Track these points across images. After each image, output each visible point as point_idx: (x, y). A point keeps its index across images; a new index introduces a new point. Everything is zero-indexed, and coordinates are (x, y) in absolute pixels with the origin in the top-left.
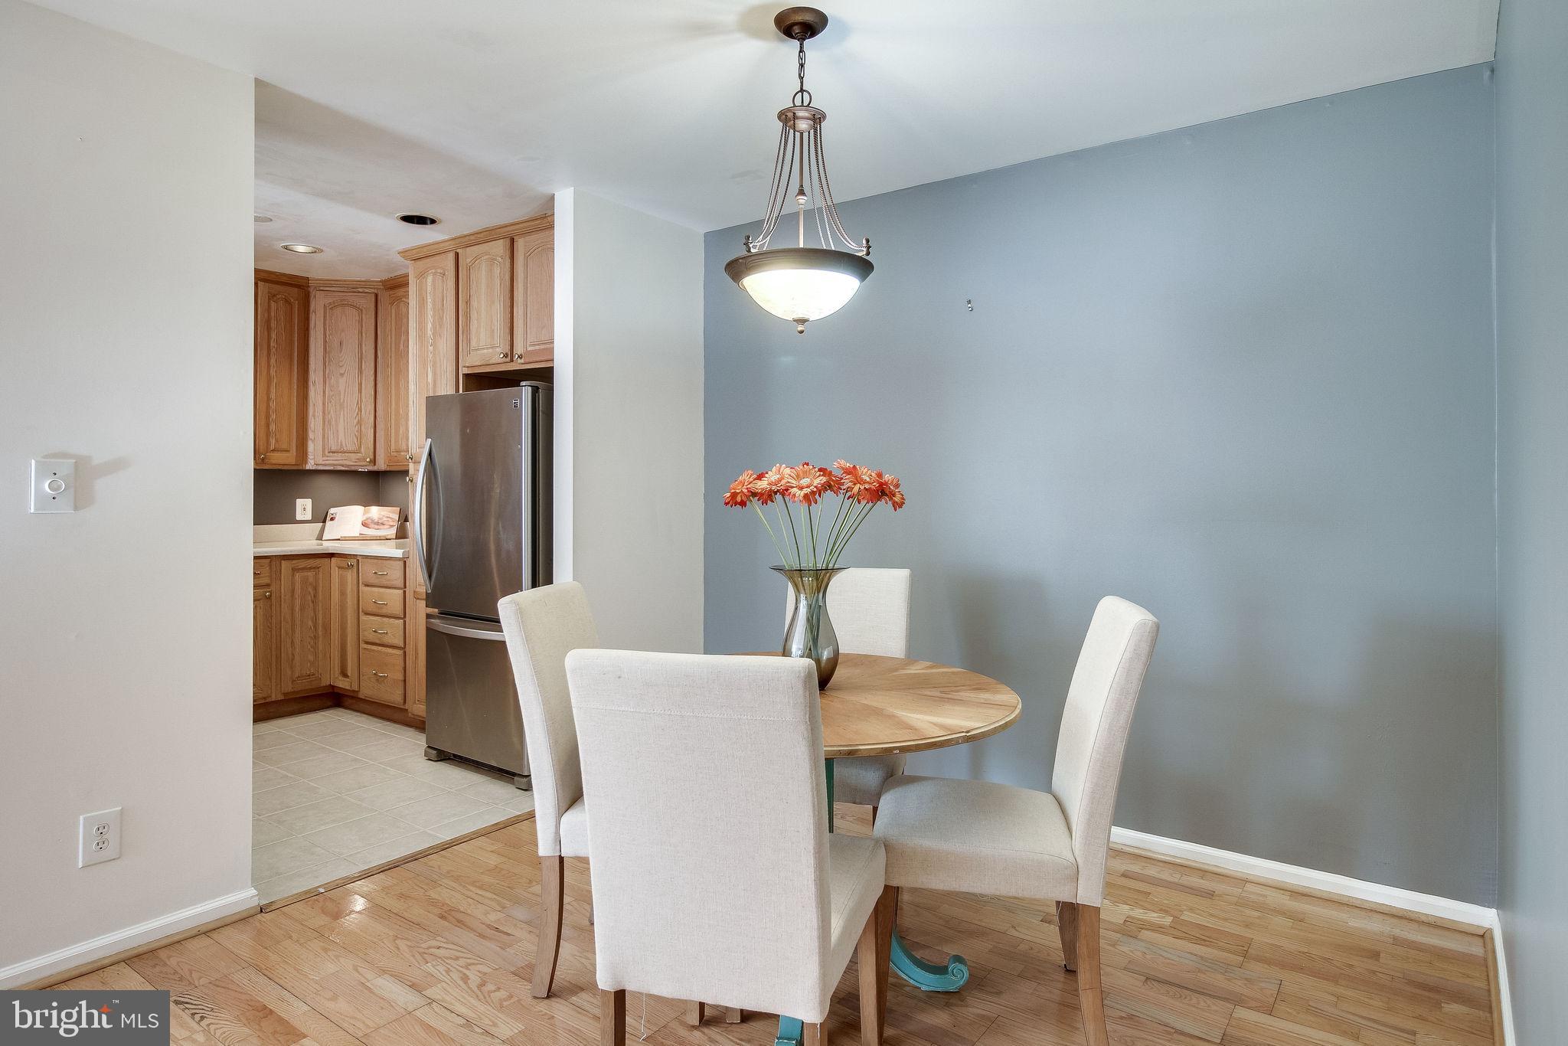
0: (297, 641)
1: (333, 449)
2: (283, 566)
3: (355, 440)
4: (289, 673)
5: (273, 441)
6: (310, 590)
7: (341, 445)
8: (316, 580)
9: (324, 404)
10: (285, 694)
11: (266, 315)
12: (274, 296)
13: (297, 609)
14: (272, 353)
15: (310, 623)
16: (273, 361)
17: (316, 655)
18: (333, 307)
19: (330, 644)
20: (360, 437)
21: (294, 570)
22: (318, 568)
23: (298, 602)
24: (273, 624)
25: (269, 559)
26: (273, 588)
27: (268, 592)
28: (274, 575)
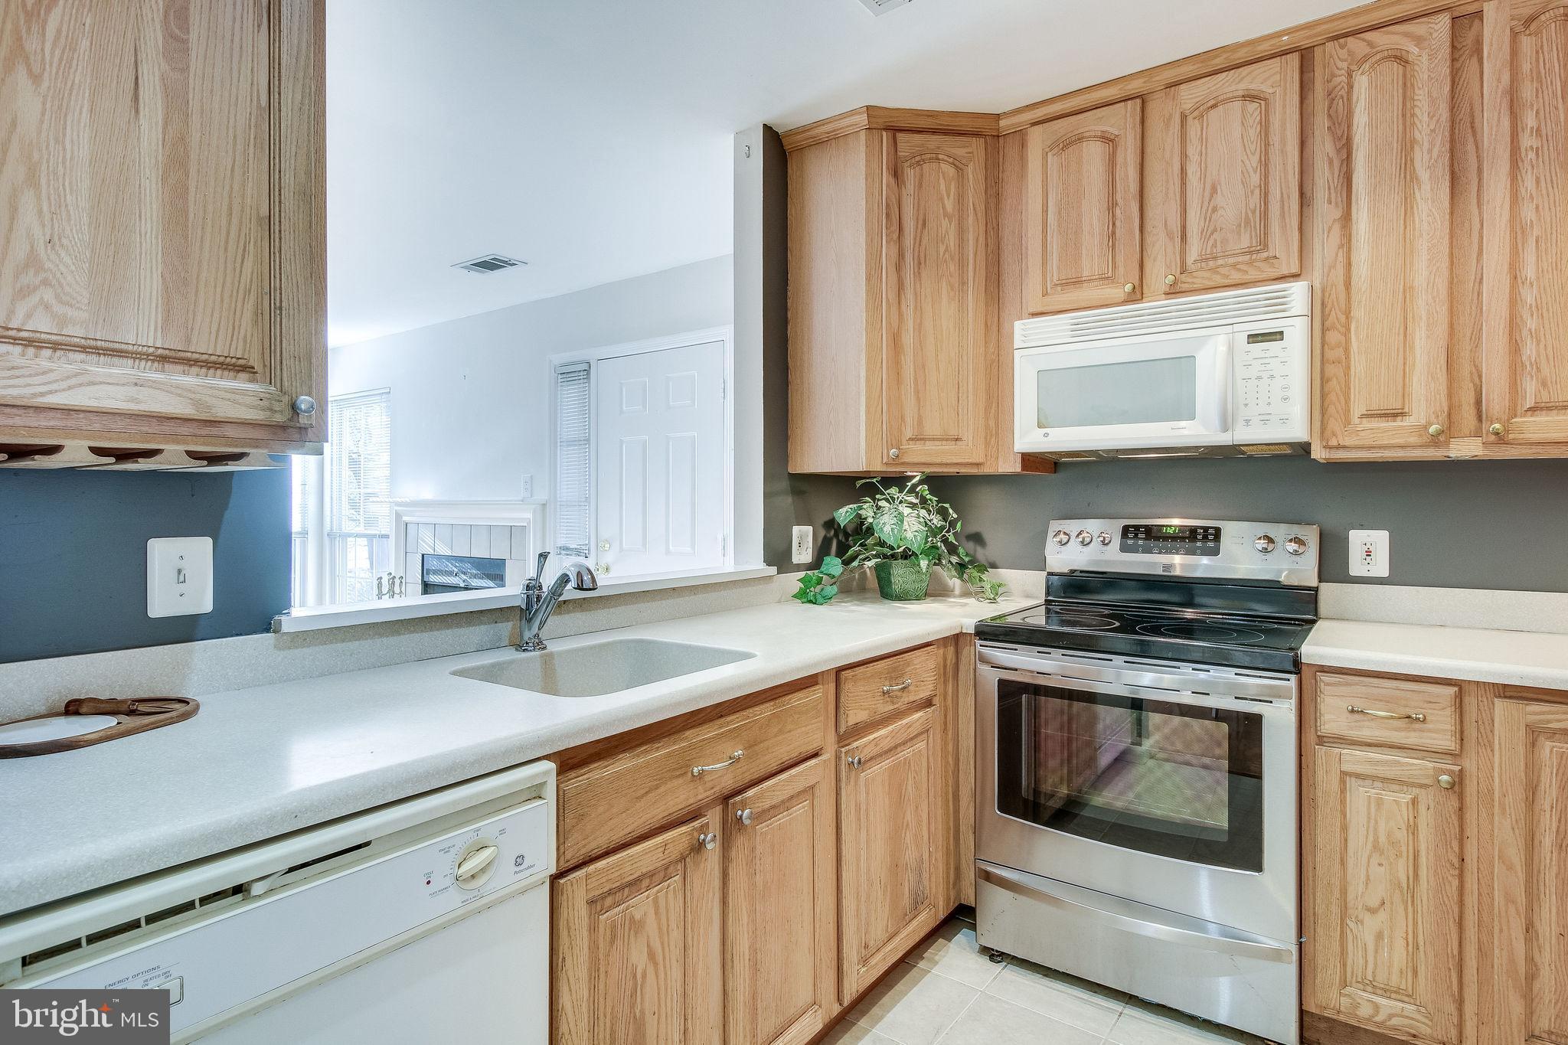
0: (1546, 929)
2: (1497, 706)
4: (1518, 1009)
5: (1530, 386)
11: (1506, 78)
12: (1530, 21)
13: (1547, 841)
14: (1525, 165)
16: (1528, 183)
21: (1535, 732)
23: (1548, 823)
24: (1467, 859)
25: (1456, 689)
26: (1470, 764)
27: (1450, 773)
28: (1471, 732)
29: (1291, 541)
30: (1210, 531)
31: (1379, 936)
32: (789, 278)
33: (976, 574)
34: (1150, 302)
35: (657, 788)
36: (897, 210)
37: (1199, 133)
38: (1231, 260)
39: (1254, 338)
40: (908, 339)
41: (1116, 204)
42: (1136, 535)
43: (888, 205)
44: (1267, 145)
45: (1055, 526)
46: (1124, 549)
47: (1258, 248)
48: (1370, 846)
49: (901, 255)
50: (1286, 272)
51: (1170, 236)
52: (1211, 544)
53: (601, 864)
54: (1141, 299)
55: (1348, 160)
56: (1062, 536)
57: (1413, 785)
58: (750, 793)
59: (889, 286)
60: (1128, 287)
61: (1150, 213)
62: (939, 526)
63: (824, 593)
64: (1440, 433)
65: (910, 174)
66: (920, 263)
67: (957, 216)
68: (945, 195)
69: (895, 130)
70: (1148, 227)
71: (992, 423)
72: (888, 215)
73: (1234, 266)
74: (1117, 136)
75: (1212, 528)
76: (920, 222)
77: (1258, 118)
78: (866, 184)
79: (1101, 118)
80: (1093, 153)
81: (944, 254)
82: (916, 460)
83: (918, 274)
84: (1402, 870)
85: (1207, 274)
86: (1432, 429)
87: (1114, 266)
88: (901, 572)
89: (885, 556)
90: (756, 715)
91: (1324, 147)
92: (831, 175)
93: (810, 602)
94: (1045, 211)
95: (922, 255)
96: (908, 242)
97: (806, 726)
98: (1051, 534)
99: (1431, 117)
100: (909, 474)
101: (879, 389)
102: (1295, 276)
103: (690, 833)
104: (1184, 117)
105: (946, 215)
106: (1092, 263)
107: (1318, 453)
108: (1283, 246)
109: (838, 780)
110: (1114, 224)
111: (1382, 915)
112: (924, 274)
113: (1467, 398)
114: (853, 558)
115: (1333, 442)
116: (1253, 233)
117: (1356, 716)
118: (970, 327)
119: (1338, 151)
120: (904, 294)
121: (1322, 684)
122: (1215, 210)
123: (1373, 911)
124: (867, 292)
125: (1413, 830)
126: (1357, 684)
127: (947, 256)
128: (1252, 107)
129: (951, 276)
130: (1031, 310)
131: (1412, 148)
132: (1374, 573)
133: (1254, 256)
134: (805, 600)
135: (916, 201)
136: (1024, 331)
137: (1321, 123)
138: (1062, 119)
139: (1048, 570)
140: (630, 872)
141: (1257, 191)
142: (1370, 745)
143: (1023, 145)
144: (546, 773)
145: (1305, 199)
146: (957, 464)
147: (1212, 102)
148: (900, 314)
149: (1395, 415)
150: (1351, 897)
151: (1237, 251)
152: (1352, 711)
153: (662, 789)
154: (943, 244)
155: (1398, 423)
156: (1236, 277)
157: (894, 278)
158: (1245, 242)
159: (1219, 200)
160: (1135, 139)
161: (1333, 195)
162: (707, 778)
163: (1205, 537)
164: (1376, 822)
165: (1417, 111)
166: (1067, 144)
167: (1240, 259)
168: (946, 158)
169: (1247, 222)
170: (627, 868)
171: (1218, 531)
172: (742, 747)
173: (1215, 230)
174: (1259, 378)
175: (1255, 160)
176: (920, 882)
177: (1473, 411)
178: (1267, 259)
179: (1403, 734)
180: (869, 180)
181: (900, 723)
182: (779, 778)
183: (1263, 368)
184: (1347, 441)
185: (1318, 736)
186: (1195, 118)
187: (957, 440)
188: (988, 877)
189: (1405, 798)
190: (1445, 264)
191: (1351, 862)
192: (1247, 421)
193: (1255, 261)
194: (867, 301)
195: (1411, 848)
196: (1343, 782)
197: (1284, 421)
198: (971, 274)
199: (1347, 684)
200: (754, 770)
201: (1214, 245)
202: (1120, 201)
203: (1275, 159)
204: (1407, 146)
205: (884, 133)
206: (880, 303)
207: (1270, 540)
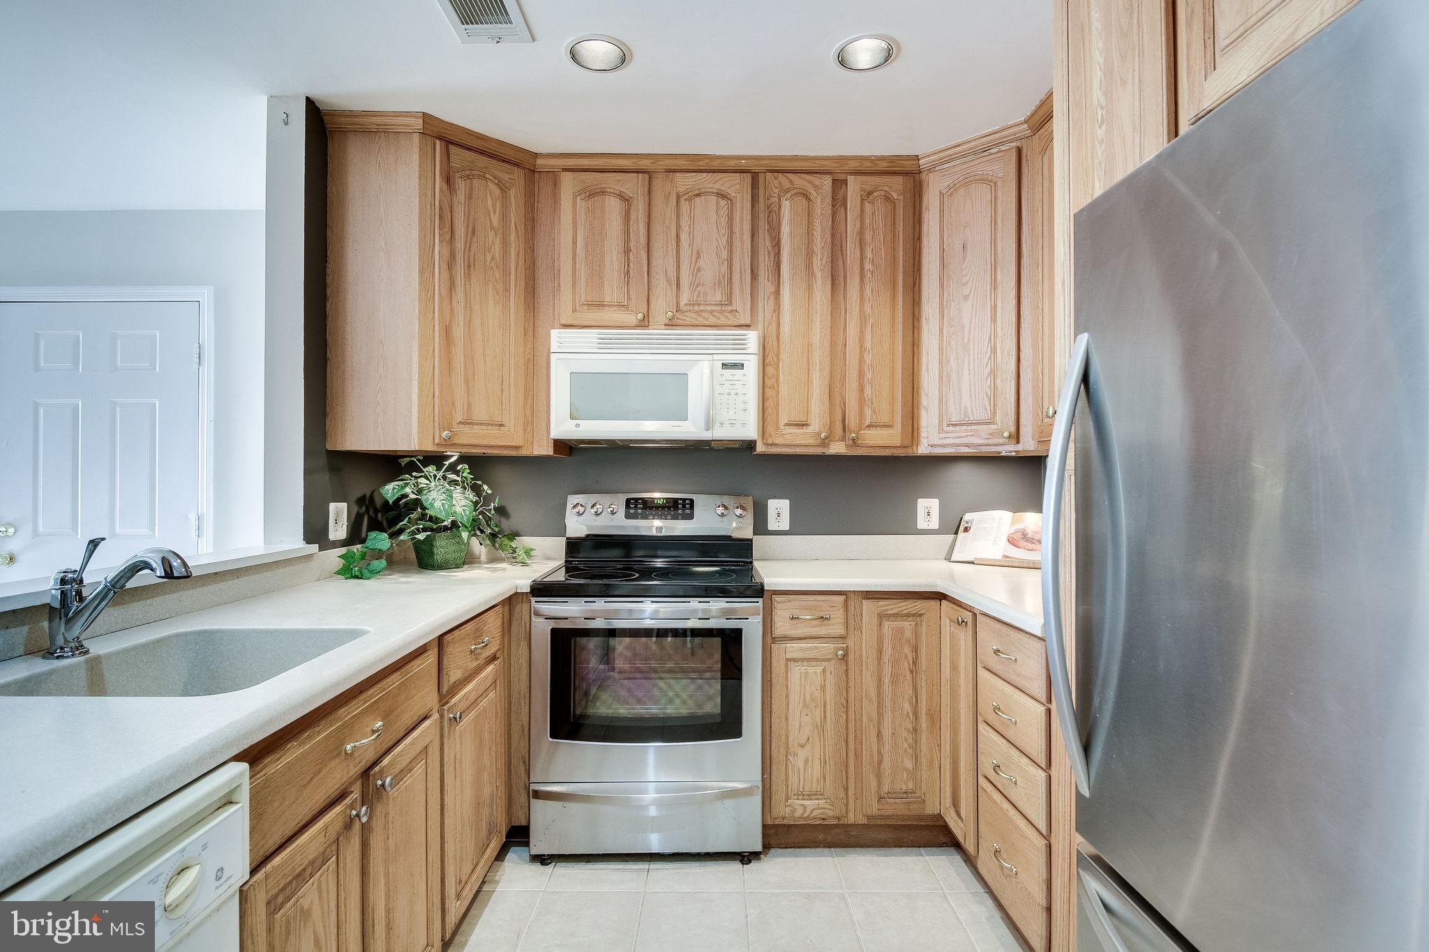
0: (886, 733)
1: (954, 419)
2: (864, 604)
3: (987, 402)
4: (874, 783)
5: (868, 412)
6: (907, 650)
7: (965, 411)
8: (917, 635)
9: (941, 349)
10: (869, 817)
11: (858, 225)
12: (870, 193)
13: (887, 680)
14: (867, 280)
15: (907, 706)
16: (868, 292)
17: (916, 758)
18: (953, 189)
19: (940, 746)
20: (994, 397)
21: (882, 617)
22: (921, 615)
23: (887, 669)
24: (850, 701)
25: (845, 597)
26: (850, 642)
27: (842, 649)
28: (851, 622)
29: (737, 508)
30: (687, 502)
31: (806, 761)
32: (328, 255)
33: (506, 541)
34: (654, 329)
35: (319, 772)
36: (449, 214)
37: (689, 212)
38: (709, 308)
39: (725, 366)
40: (459, 332)
41: (630, 250)
42: (636, 506)
43: (441, 208)
44: (732, 232)
45: (573, 500)
46: (628, 516)
47: (727, 303)
48: (801, 705)
49: (453, 255)
50: (743, 323)
51: (668, 281)
52: (688, 511)
53: (277, 861)
54: (646, 327)
55: (778, 254)
56: (580, 507)
57: (824, 660)
58: (386, 761)
59: (442, 282)
60: (640, 316)
61: (654, 263)
62: (474, 500)
63: (371, 568)
64: (826, 438)
65: (461, 185)
66: (470, 267)
67: (502, 231)
68: (492, 211)
69: (448, 142)
70: (653, 273)
71: (528, 413)
72: (441, 217)
73: (711, 312)
74: (631, 198)
75: (688, 499)
76: (470, 229)
77: (727, 212)
78: (420, 184)
79: (620, 181)
80: (613, 206)
81: (490, 262)
82: (465, 442)
83: (468, 276)
84: (818, 714)
85: (694, 316)
86: (823, 436)
87: (629, 298)
88: (443, 543)
89: (432, 530)
90: (389, 686)
91: (765, 243)
92: (379, 165)
93: (357, 577)
94: (575, 243)
95: (472, 259)
96: (460, 244)
97: (422, 690)
98: (569, 506)
99: (822, 239)
100: (449, 453)
101: (431, 374)
102: (748, 326)
103: (343, 812)
104: (678, 197)
105: (492, 228)
106: (612, 292)
107: (760, 448)
108: (741, 302)
109: (442, 737)
110: (628, 265)
111: (808, 747)
112: (472, 277)
113: (839, 417)
114: (401, 531)
115: (770, 441)
116: (723, 292)
117: (794, 621)
118: (512, 328)
119: (773, 247)
120: (455, 291)
121: (776, 603)
122: (699, 270)
123: (802, 746)
124: (420, 284)
125: (823, 688)
126: (794, 600)
127: (493, 263)
128: (723, 203)
129: (496, 282)
130: (563, 322)
131: (812, 255)
132: (781, 528)
133: (724, 308)
134: (349, 576)
135: (467, 210)
136: (558, 338)
137: (763, 227)
138: (589, 173)
139: (567, 536)
140: (300, 862)
141: (726, 263)
142: (800, 639)
143: (556, 184)
144: (241, 774)
145: (754, 276)
146: (501, 446)
147: (697, 192)
148: (452, 309)
149: (803, 425)
150: (791, 739)
151: (713, 303)
152: (793, 618)
153: (324, 772)
154: (490, 252)
155: (804, 430)
156: (712, 320)
157: (446, 275)
158: (718, 298)
159: (701, 263)
160: (645, 203)
161: (770, 276)
162: (356, 754)
163: (684, 506)
164: (805, 687)
165: (815, 232)
166: (594, 194)
167: (715, 308)
168: (492, 178)
169: (720, 283)
170: (298, 859)
171: (692, 501)
172: (379, 718)
173: (699, 285)
174: (729, 394)
175: (724, 240)
176: (492, 814)
177: (841, 426)
178: (731, 311)
179: (818, 629)
180: (422, 179)
181: (480, 677)
182: (405, 742)
183: (731, 387)
184: (778, 441)
185: (772, 638)
186: (686, 200)
187: (500, 425)
188: (537, 795)
189: (819, 669)
190: (828, 333)
191: (790, 718)
192: (722, 424)
193: (724, 311)
194: (420, 291)
195: (822, 700)
196: (787, 665)
197: (744, 425)
198: (513, 283)
199: (789, 601)
200: (388, 740)
201: (699, 295)
202: (632, 248)
203: (737, 243)
204: (810, 254)
205: (438, 142)
206: (432, 295)
207: (726, 508)
